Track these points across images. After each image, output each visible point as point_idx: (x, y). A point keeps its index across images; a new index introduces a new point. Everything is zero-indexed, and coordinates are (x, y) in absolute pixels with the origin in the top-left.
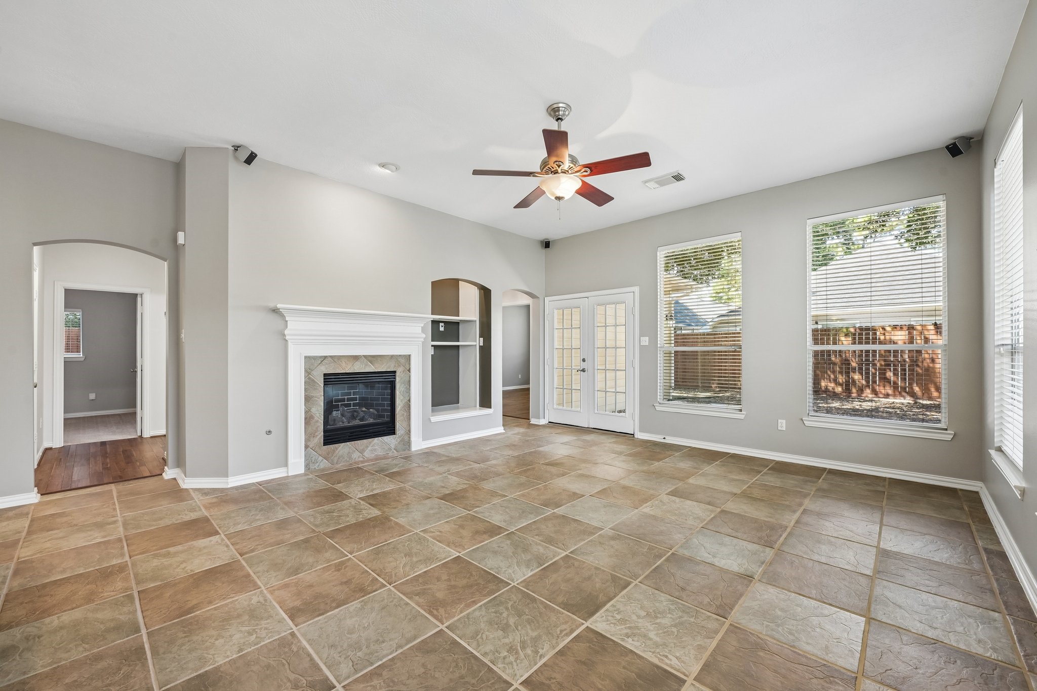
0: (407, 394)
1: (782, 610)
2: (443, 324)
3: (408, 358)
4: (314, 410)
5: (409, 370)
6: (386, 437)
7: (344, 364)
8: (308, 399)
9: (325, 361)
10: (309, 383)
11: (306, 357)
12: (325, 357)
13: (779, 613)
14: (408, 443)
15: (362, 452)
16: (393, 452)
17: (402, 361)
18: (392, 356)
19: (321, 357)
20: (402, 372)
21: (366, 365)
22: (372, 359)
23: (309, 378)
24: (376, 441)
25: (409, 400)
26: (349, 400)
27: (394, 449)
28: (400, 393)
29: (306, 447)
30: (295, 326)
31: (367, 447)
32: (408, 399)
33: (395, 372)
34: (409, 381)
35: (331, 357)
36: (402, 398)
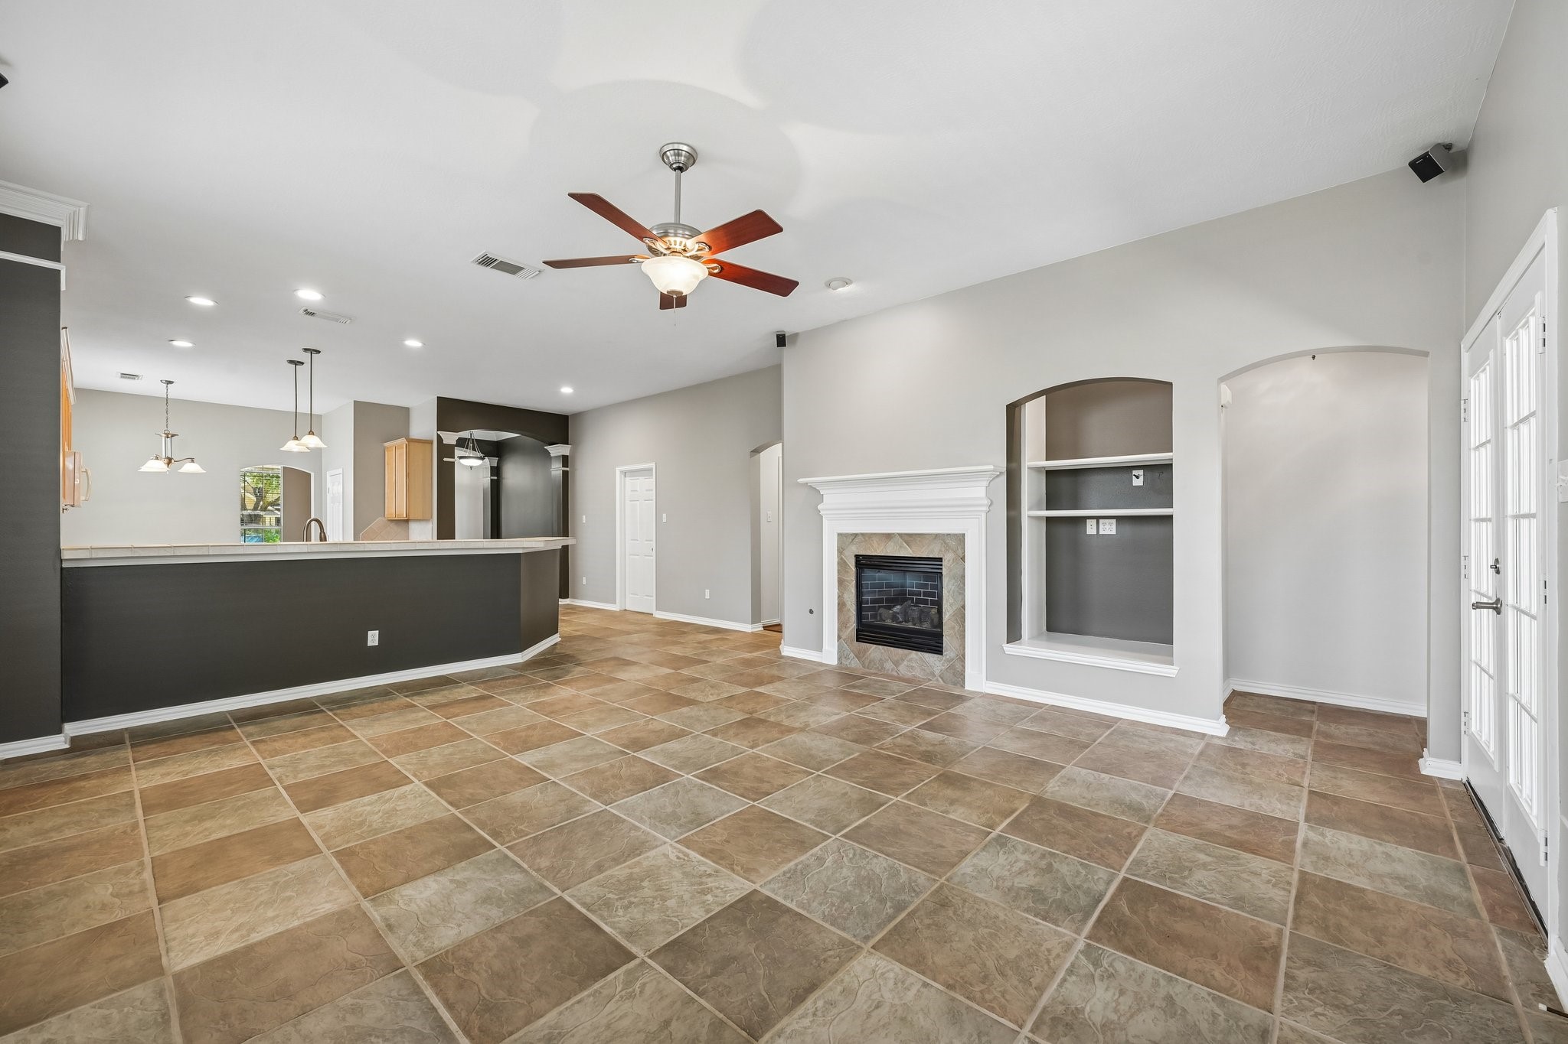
0: (960, 597)
1: (289, 898)
2: (1140, 472)
3: (961, 539)
4: (846, 596)
5: (963, 559)
6: (930, 655)
7: (875, 545)
8: (841, 582)
9: (856, 540)
10: (842, 564)
11: (838, 534)
12: (856, 535)
13: (288, 894)
14: (959, 677)
15: (897, 664)
16: (937, 680)
17: (953, 543)
18: (937, 536)
19: (852, 534)
20: (951, 561)
21: (901, 547)
22: (909, 538)
23: (842, 559)
24: (914, 655)
25: (964, 607)
26: (926, 594)
27: (940, 676)
28: (949, 592)
29: (839, 637)
30: (831, 500)
31: (903, 660)
32: (962, 603)
33: (940, 560)
34: (963, 576)
35: (862, 534)
36: (951, 600)
